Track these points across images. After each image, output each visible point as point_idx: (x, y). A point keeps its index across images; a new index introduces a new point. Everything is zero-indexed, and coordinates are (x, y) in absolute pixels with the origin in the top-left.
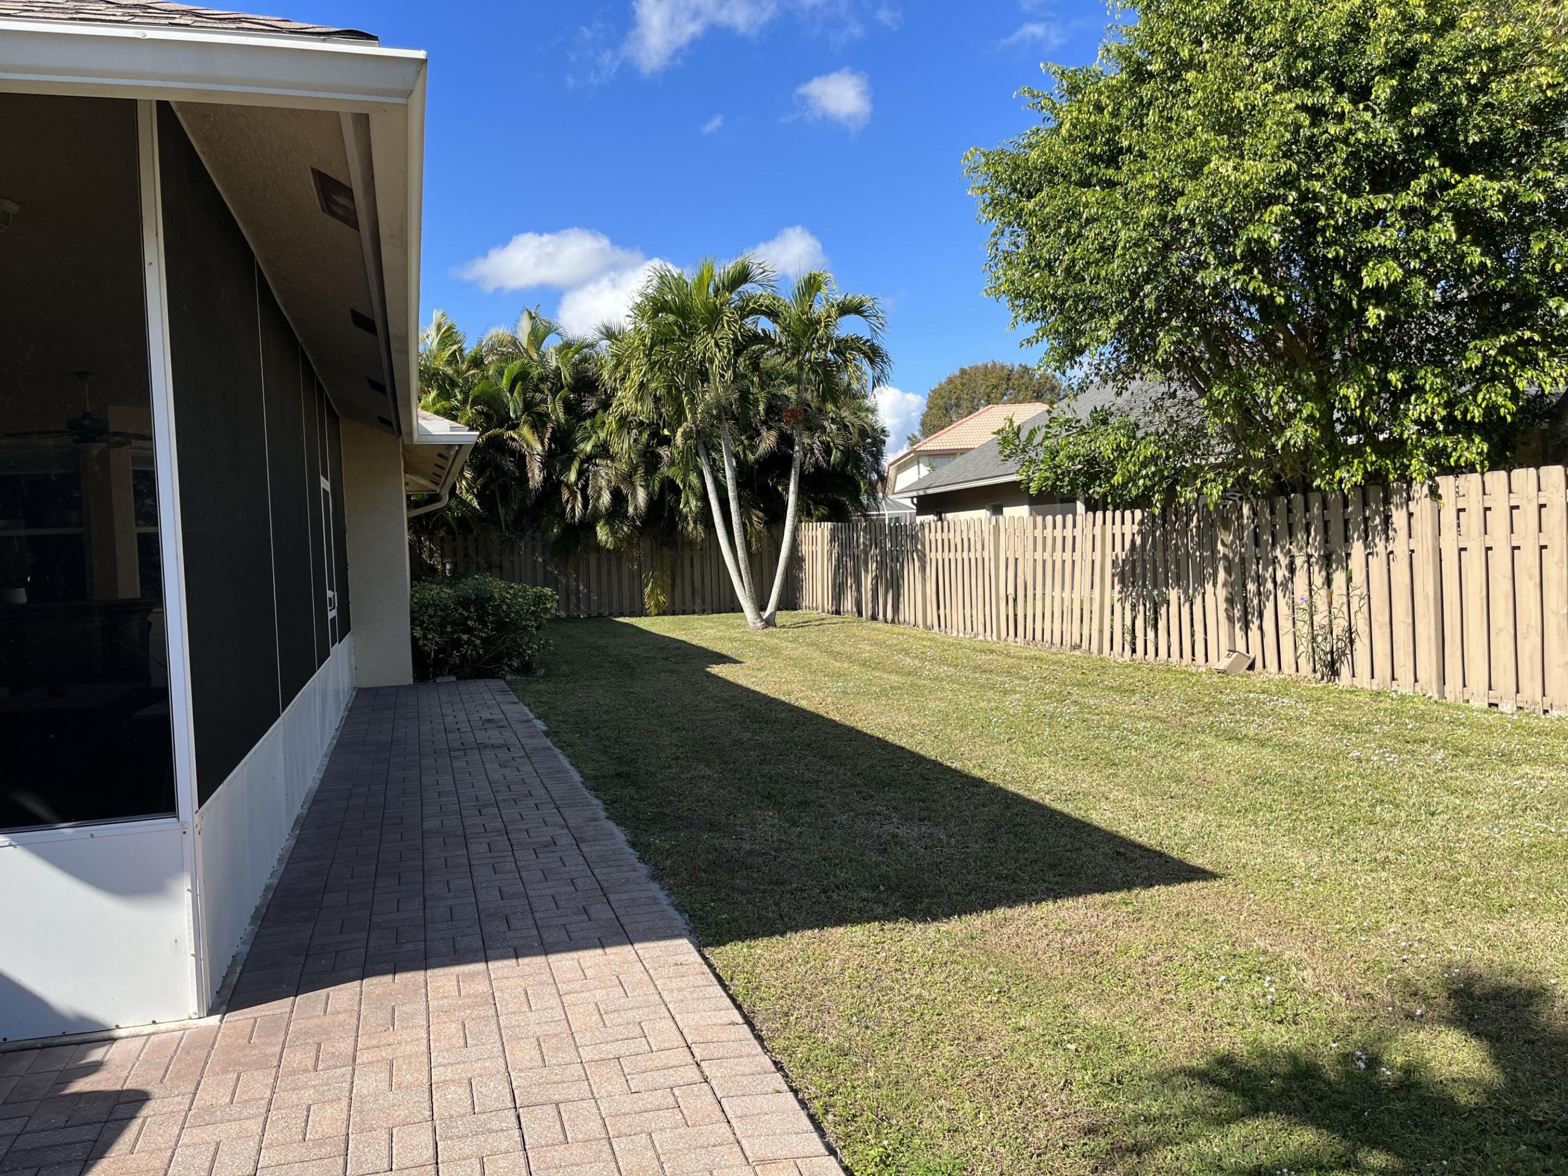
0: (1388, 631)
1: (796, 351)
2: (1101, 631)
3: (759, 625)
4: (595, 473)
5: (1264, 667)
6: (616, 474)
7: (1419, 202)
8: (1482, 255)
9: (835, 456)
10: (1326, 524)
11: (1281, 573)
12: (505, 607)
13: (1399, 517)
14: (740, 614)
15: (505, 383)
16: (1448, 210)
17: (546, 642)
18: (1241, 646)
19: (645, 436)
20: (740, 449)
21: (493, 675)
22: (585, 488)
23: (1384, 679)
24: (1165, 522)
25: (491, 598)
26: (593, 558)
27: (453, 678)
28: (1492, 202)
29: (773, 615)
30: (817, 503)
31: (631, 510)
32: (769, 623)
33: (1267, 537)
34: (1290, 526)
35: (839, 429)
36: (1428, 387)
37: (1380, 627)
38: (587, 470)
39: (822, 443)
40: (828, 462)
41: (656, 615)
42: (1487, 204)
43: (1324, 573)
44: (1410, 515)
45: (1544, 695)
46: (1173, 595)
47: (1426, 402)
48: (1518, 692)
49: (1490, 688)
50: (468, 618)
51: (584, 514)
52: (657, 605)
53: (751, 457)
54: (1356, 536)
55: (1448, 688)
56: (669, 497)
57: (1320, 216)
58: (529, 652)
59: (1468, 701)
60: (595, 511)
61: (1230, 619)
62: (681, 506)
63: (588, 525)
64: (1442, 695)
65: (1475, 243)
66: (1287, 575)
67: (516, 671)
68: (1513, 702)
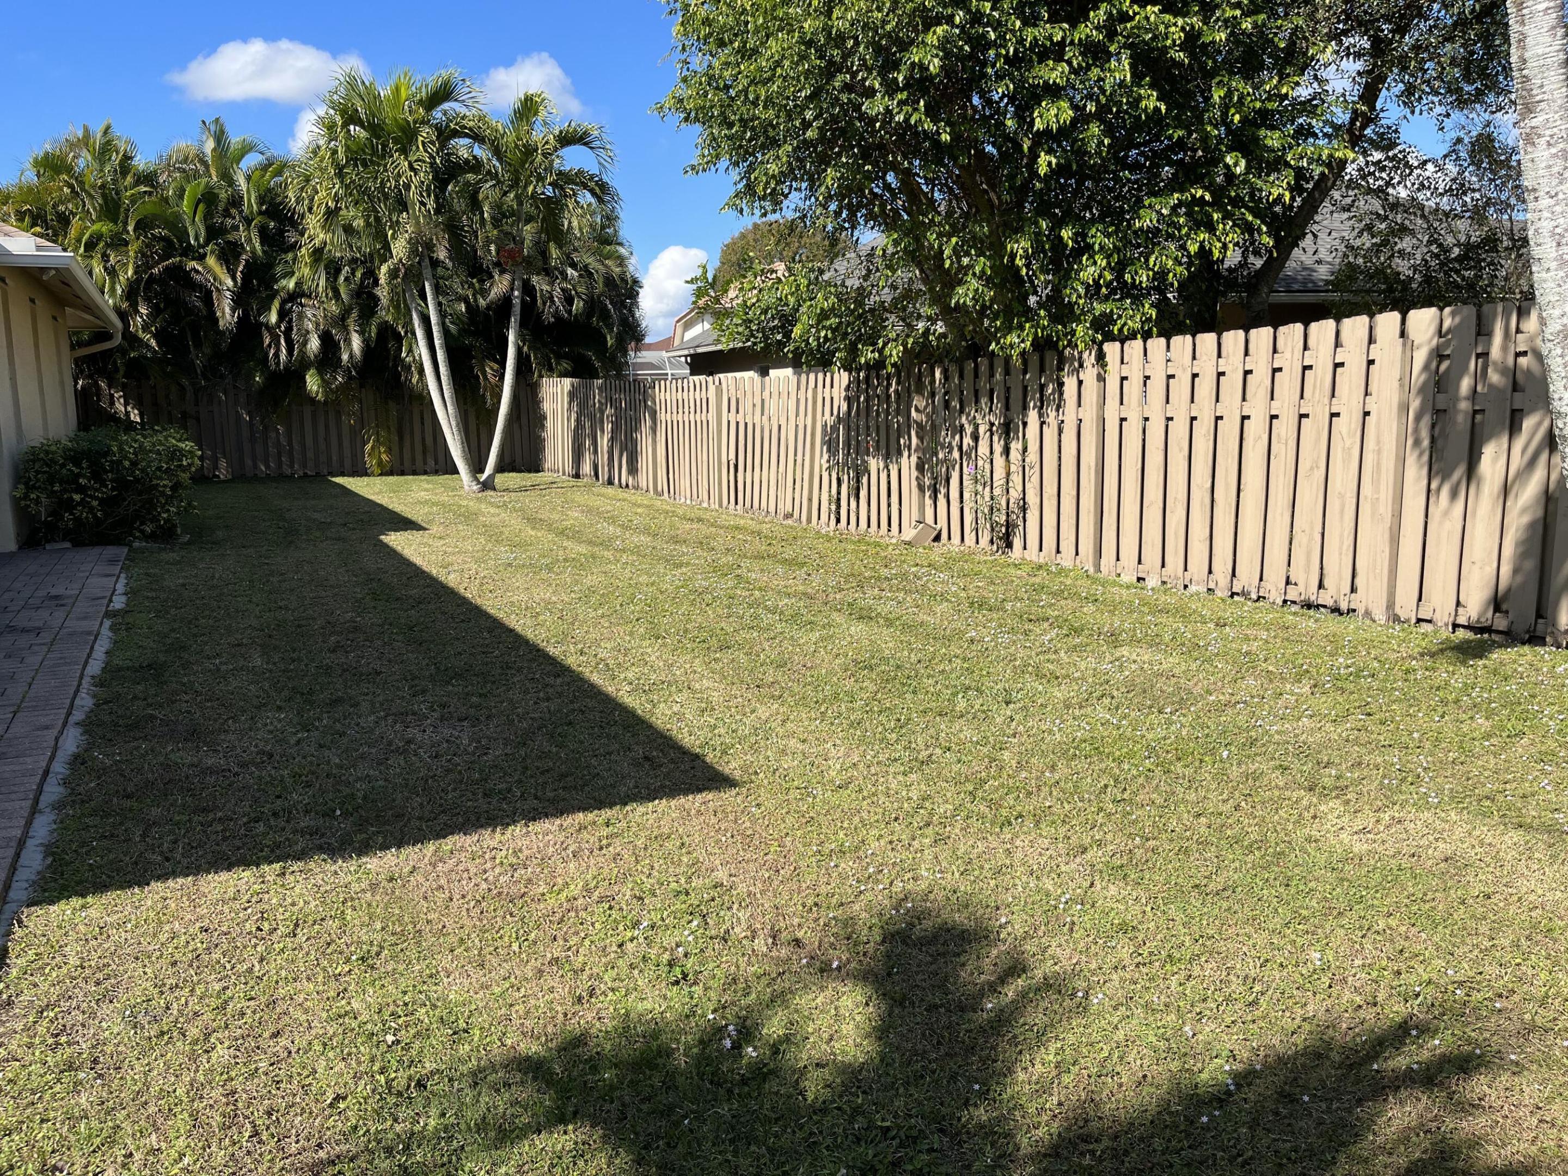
0: (1056, 503)
1: (515, 184)
2: (810, 500)
3: (475, 488)
4: (301, 316)
5: (949, 538)
6: (325, 316)
7: (1098, 36)
8: (1158, 99)
9: (578, 305)
10: (1008, 390)
11: (967, 441)
12: (127, 463)
13: (1070, 384)
14: (455, 476)
15: (186, 205)
16: (1125, 46)
17: (189, 504)
18: (929, 519)
19: (359, 274)
20: (470, 293)
21: (117, 541)
22: (289, 330)
23: (1050, 552)
24: (868, 386)
25: (108, 452)
26: (308, 410)
27: (67, 545)
28: (1174, 41)
29: (492, 477)
30: (559, 357)
31: (345, 357)
32: (487, 486)
33: (955, 404)
34: (976, 393)
35: (580, 276)
36: (1097, 247)
37: (1049, 499)
38: (290, 311)
39: (562, 289)
40: (570, 312)
41: (381, 475)
42: (1169, 42)
43: (1002, 442)
44: (1080, 383)
45: (1186, 570)
46: (874, 464)
47: (1095, 263)
48: (1163, 566)
49: (1140, 562)
50: (79, 475)
51: (290, 361)
52: (380, 463)
53: (482, 303)
54: (1032, 404)
55: (1103, 561)
56: (391, 344)
57: (990, 45)
58: (165, 515)
59: (1119, 575)
60: (303, 358)
61: (921, 488)
62: (403, 355)
63: (295, 375)
64: (1098, 569)
65: (1152, 86)
66: (972, 444)
67: (152, 537)
68: (1158, 576)
